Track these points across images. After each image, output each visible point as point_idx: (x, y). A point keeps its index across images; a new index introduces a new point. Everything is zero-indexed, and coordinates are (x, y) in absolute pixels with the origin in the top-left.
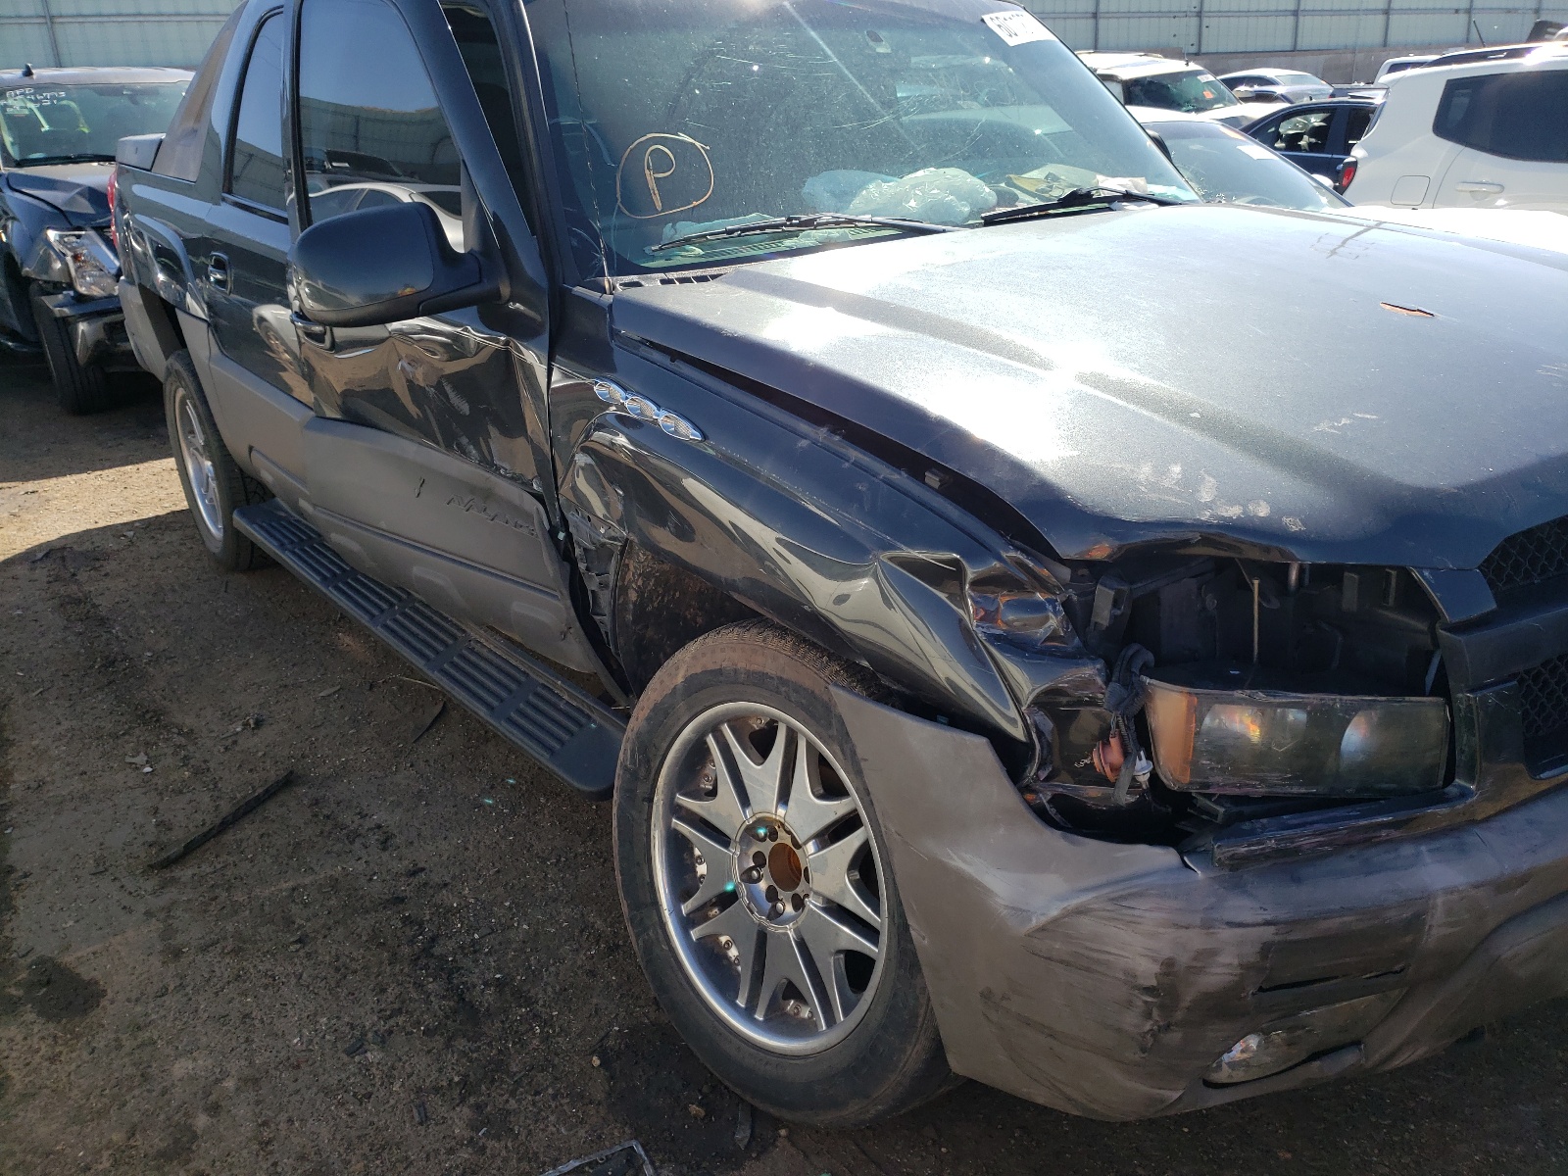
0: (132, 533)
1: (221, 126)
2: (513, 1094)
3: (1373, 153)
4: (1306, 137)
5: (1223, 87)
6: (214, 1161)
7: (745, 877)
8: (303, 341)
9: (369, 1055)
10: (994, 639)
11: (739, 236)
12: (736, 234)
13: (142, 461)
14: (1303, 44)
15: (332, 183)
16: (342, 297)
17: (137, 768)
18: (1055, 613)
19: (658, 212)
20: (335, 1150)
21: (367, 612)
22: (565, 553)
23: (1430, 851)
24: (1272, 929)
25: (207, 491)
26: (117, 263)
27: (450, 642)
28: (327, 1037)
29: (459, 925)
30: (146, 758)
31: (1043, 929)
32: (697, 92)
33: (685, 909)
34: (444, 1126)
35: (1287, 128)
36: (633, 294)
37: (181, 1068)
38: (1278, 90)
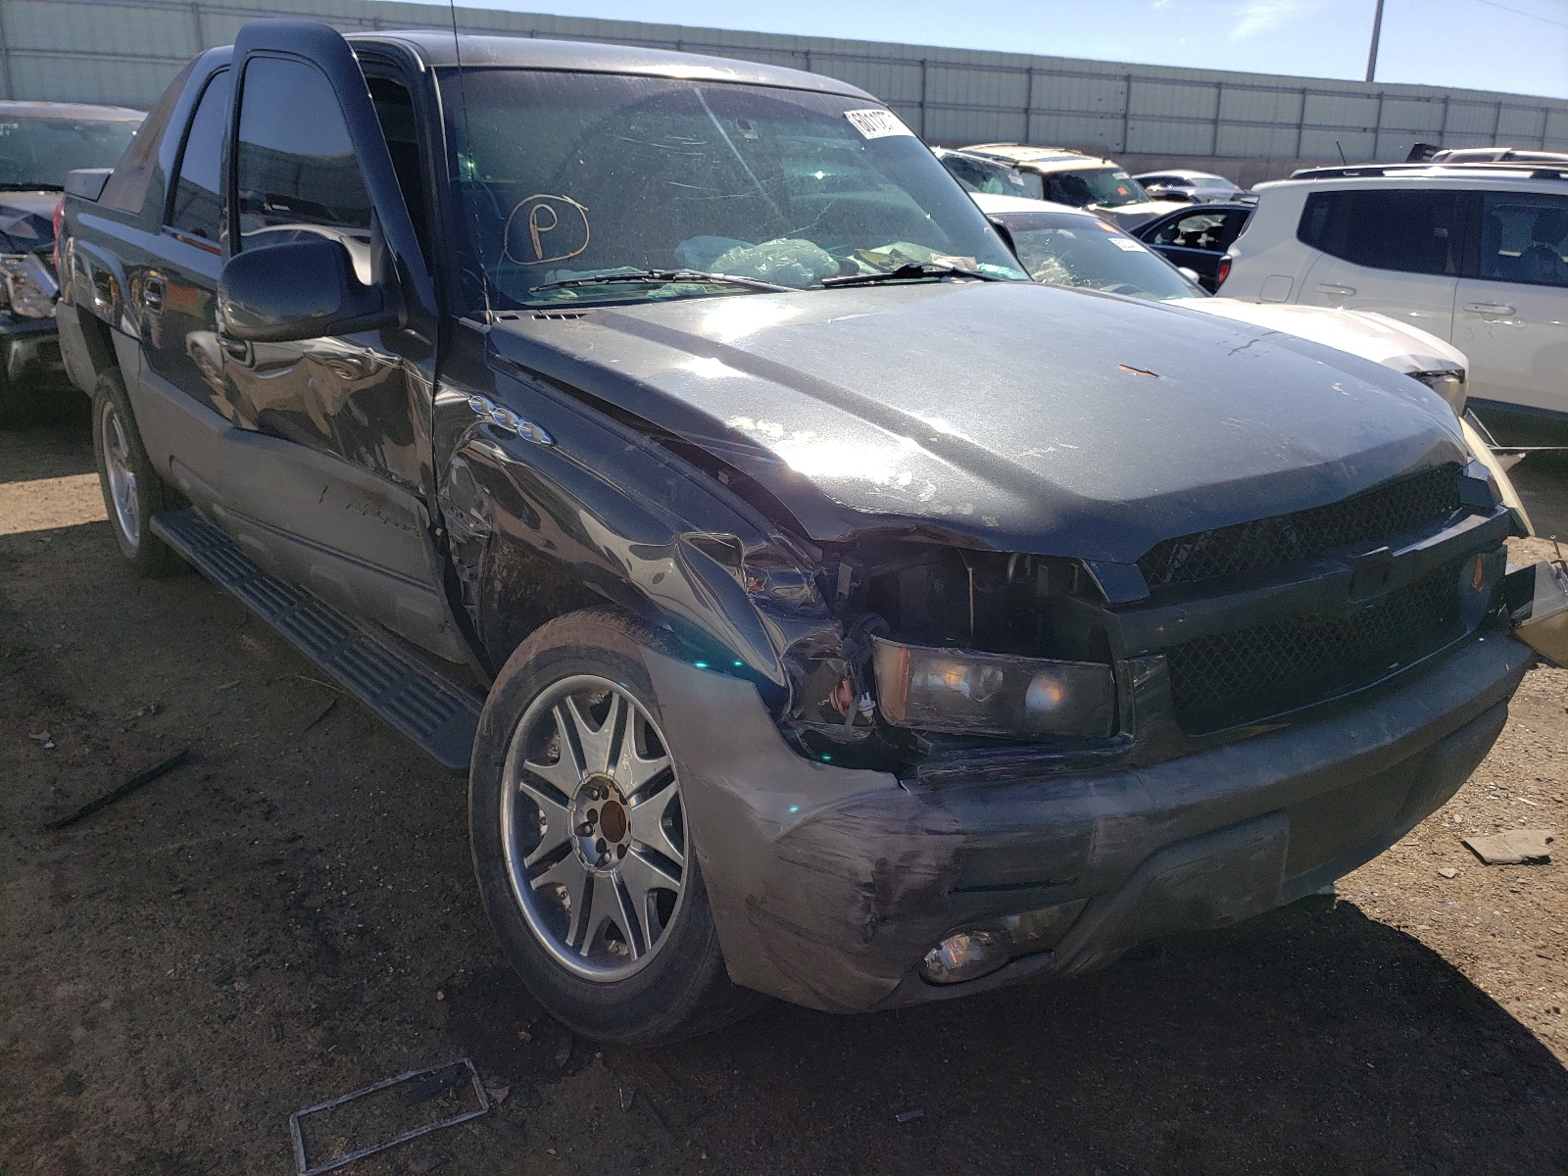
0: (49, 539)
1: (167, 166)
2: (363, 1020)
3: (1246, 253)
4: (1204, 236)
5: (1136, 185)
6: (88, 1065)
7: (579, 831)
8: (226, 359)
9: (236, 985)
10: (760, 602)
11: (608, 283)
12: (604, 282)
13: (65, 475)
14: (1222, 149)
15: (269, 223)
16: (262, 318)
17: (39, 743)
18: (809, 584)
19: (538, 259)
20: (198, 1059)
21: (268, 608)
22: (440, 546)
23: (1096, 786)
24: (962, 838)
25: (127, 500)
26: (56, 287)
27: (342, 637)
28: (199, 970)
29: (330, 884)
30: (49, 735)
31: (787, 836)
32: (582, 162)
33: (527, 862)
34: (298, 1043)
35: (1186, 227)
36: (510, 325)
37: (63, 991)
38: (1190, 192)
